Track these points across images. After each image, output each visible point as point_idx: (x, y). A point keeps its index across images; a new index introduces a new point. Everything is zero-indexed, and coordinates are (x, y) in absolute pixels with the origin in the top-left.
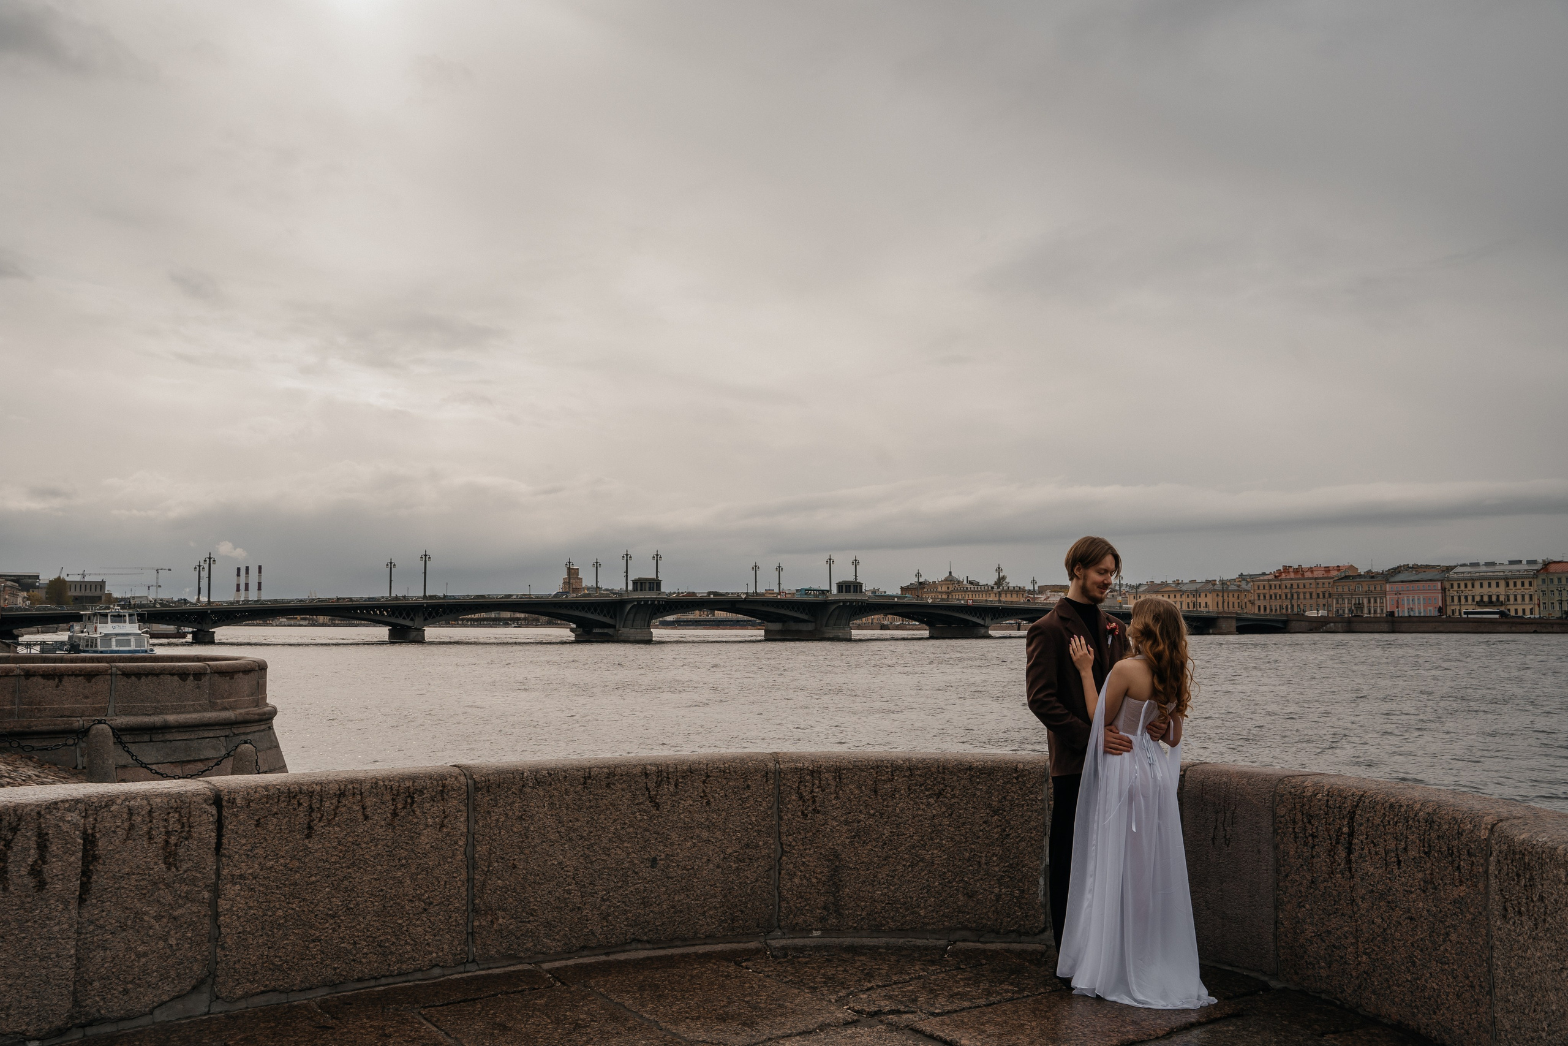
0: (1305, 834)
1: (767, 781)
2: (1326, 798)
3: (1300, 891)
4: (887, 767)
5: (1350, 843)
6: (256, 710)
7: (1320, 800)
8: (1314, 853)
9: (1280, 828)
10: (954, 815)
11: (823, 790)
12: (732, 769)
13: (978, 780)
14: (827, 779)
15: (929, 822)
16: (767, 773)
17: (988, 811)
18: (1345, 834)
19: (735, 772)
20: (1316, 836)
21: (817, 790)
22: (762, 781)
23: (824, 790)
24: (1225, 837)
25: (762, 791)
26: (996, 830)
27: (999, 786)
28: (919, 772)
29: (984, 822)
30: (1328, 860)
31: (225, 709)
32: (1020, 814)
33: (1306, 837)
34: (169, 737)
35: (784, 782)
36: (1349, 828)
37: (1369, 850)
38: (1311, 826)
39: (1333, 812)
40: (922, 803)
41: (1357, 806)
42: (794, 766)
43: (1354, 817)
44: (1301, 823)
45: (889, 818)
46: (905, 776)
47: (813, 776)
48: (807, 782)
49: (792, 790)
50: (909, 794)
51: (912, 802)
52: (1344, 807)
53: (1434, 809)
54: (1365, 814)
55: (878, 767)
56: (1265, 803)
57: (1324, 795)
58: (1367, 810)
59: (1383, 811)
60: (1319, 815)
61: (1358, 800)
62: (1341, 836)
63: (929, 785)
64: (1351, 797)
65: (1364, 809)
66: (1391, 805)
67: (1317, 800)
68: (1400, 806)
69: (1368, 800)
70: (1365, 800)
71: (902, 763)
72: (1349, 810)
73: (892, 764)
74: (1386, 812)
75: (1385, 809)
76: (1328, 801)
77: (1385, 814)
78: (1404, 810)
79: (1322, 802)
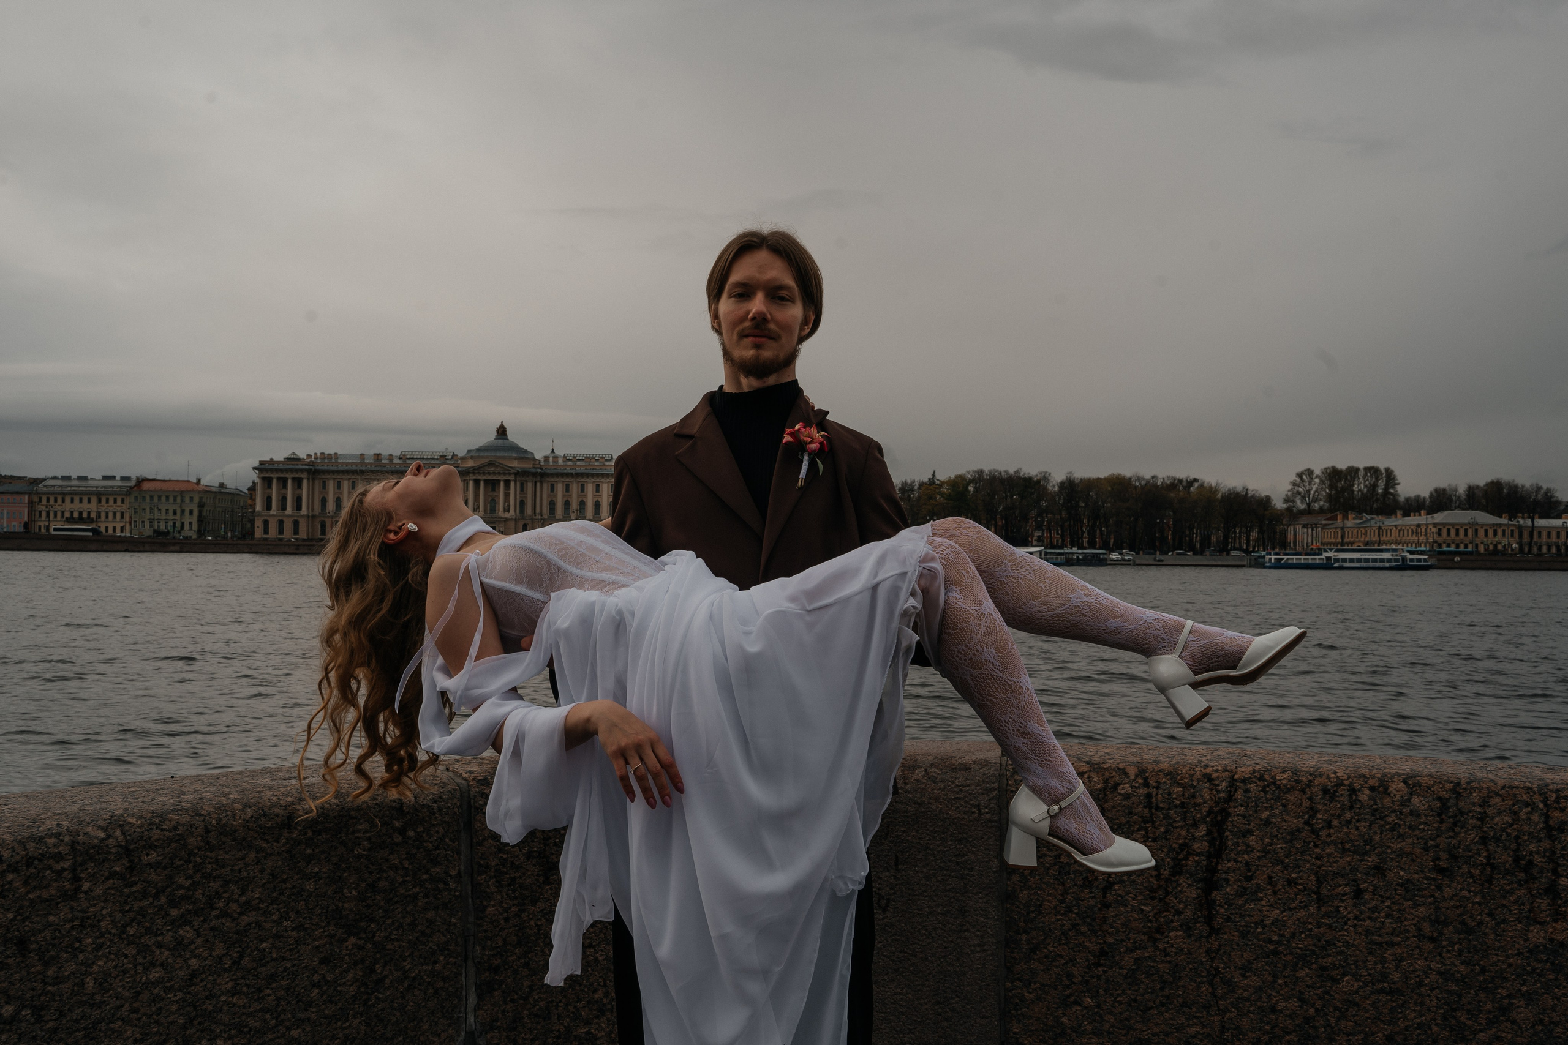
3: (1070, 976)
4: (59, 857)
5: (1212, 870)
7: (1127, 796)
8: (1110, 898)
10: (246, 962)
13: (309, 851)
15: (179, 995)
17: (332, 929)
18: (1198, 855)
26: (350, 975)
27: (359, 857)
28: (153, 856)
29: (323, 962)
30: (1147, 909)
32: (408, 920)
36: (1211, 842)
37: (1270, 878)
39: (1167, 817)
40: (160, 946)
41: (1230, 798)
43: (1223, 822)
45: (62, 1014)
46: (113, 875)
50: (124, 926)
51: (131, 951)
52: (1194, 803)
53: (1451, 790)
54: (1256, 812)
55: (29, 861)
56: (980, 814)
57: (1137, 785)
58: (1260, 805)
59: (1306, 804)
60: (1124, 825)
61: (1227, 788)
62: (1186, 858)
63: (181, 887)
64: (1207, 785)
65: (1248, 805)
66: (1325, 791)
67: (1120, 797)
68: (1353, 791)
69: (1257, 786)
70: (1249, 786)
71: (102, 835)
72: (1207, 809)
73: (73, 844)
74: (1315, 803)
75: (1310, 799)
76: (1149, 796)
77: (1312, 808)
78: (1366, 797)
79: (1134, 799)
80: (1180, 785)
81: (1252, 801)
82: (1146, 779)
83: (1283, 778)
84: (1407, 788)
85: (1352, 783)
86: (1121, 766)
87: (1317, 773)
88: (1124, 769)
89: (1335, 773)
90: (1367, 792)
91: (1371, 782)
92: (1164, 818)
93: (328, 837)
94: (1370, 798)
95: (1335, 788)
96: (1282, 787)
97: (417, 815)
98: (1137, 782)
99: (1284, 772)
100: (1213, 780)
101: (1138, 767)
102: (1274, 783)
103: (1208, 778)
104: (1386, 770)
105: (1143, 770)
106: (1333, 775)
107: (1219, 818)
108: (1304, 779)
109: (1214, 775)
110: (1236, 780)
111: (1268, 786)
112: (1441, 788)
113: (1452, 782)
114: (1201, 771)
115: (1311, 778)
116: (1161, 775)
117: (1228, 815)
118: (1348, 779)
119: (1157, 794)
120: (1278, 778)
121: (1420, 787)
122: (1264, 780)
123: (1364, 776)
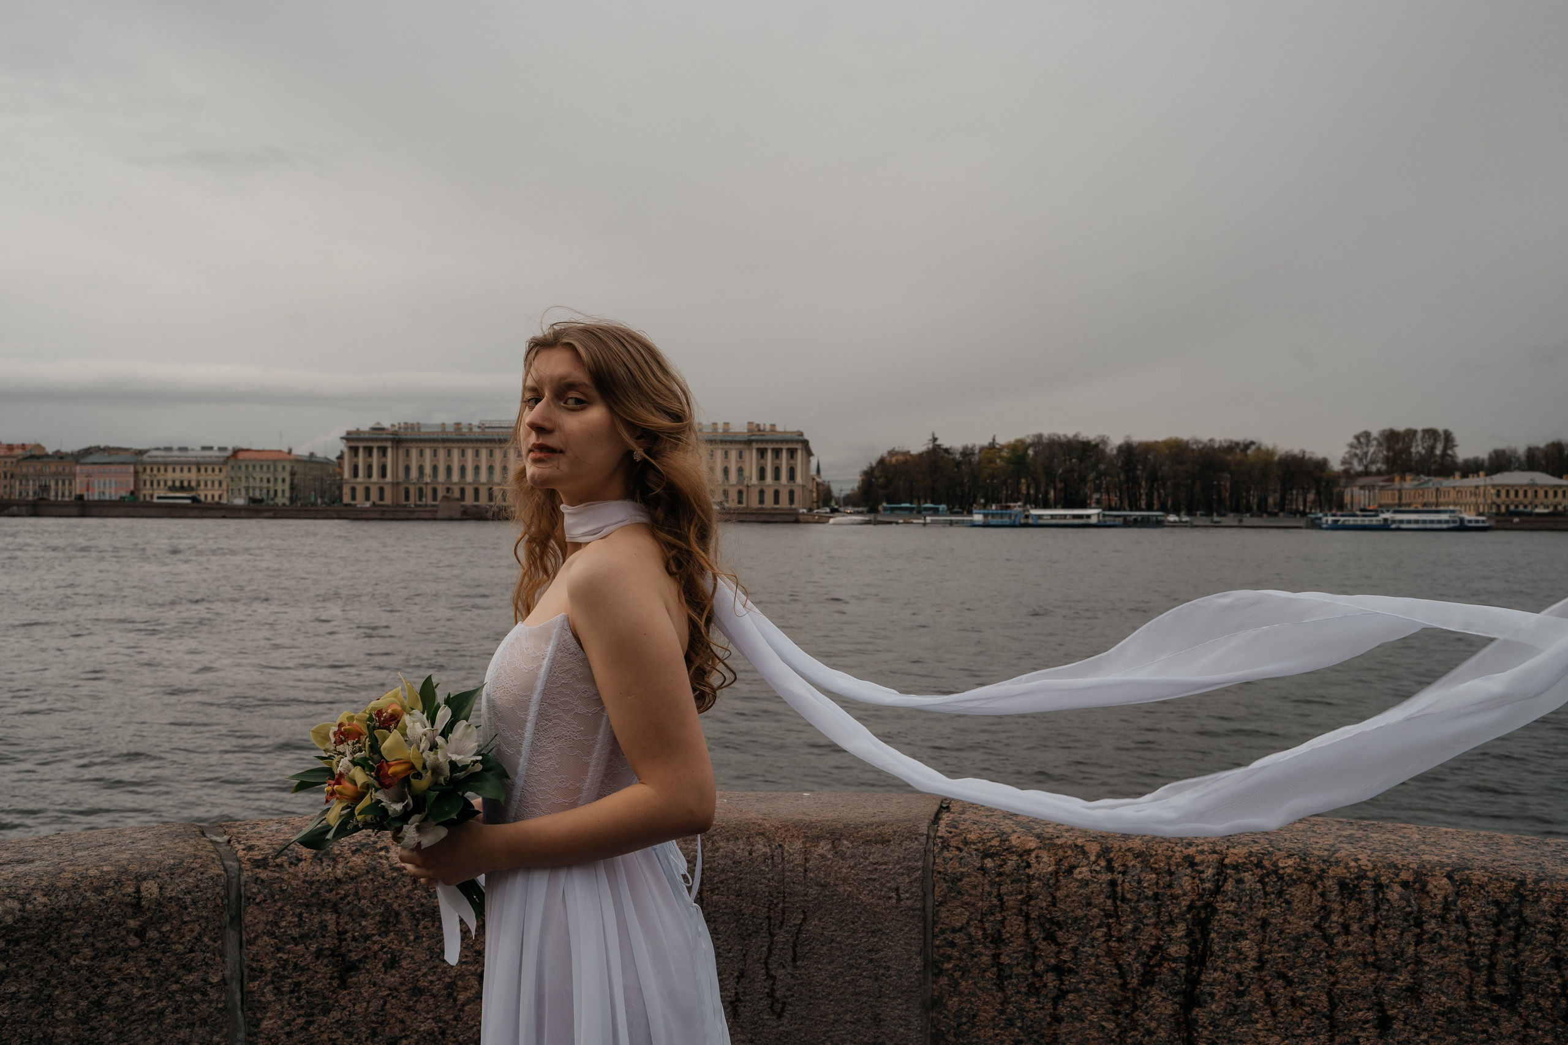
0: (1032, 967)
2: (1106, 877)
5: (1193, 981)
7: (1085, 883)
8: (1063, 1010)
9: (949, 958)
18: (1175, 960)
20: (1070, 971)
24: (771, 995)
27: (77, 969)
30: (1110, 1026)
33: (1036, 974)
36: (1193, 946)
37: (1268, 995)
38: (1054, 948)
39: (1135, 911)
41: (1217, 890)
43: (1208, 920)
44: (1021, 941)
52: (1171, 895)
53: (1512, 891)
54: (1251, 909)
56: (899, 900)
57: (1098, 868)
58: (1257, 900)
59: (1317, 901)
60: (1081, 919)
61: (1214, 876)
62: (1160, 965)
64: (1189, 871)
65: (1241, 900)
66: (1343, 885)
67: (1077, 884)
68: (1379, 887)
69: (1253, 875)
70: (1242, 875)
72: (1188, 903)
74: (1329, 901)
75: (1323, 895)
76: (1113, 883)
77: (1324, 907)
78: (1396, 896)
79: (1094, 887)
80: (1154, 870)
81: (1246, 895)
82: (1109, 861)
83: (1288, 865)
84: (1453, 885)
85: (1378, 876)
86: (1079, 842)
87: (1332, 860)
88: (1082, 847)
89: (1357, 860)
90: (1398, 888)
91: (1404, 876)
92: (1132, 913)
93: (29, 946)
94: (1401, 898)
95: (1356, 882)
96: (1286, 878)
97: (161, 911)
98: (1099, 865)
99: (1290, 856)
100: (1196, 864)
101: (1101, 844)
102: (1276, 872)
103: (1190, 861)
104: (1425, 857)
105: (1107, 848)
106: (1353, 864)
107: (1203, 915)
108: (1315, 867)
109: (1198, 859)
110: (1226, 866)
111: (1268, 875)
112: (1499, 888)
113: (1513, 880)
114: (1181, 851)
115: (1325, 867)
116: (1130, 856)
117: (1215, 911)
118: (1373, 870)
119: (1123, 881)
120: (1281, 865)
121: (1469, 885)
122: (1263, 867)
123: (1395, 866)
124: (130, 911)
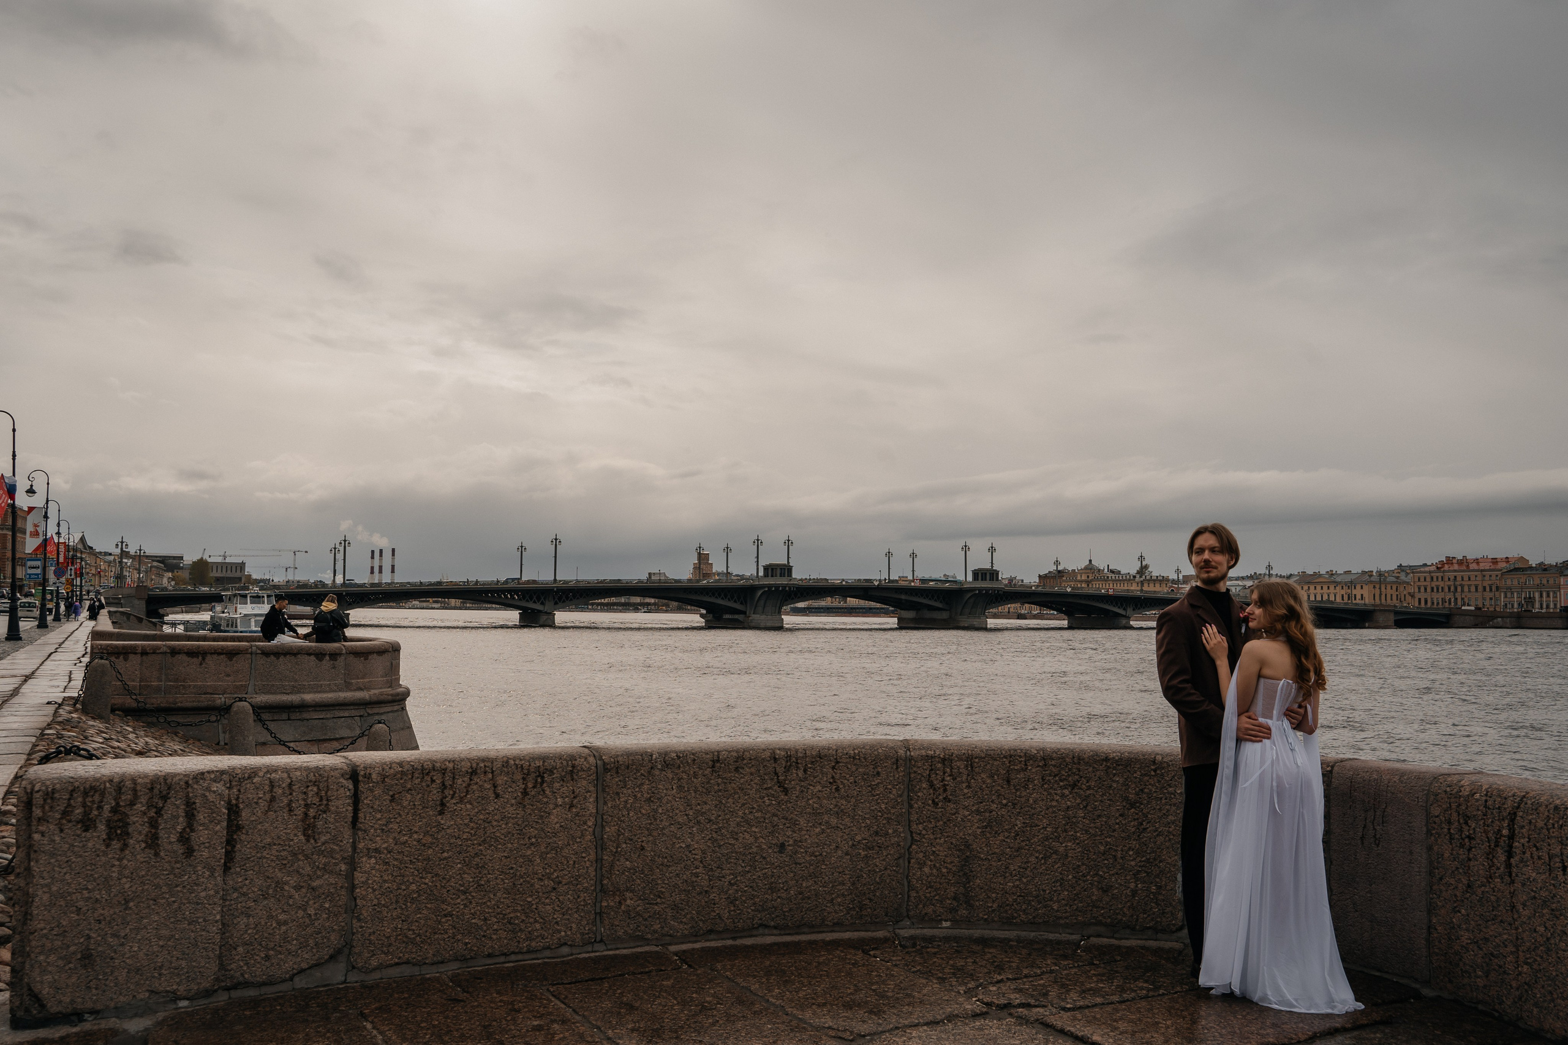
0: (1461, 835)
1: (897, 768)
2: (1484, 798)
3: (1456, 896)
5: (1511, 847)
6: (389, 691)
7: (1477, 800)
8: (1471, 856)
9: (1434, 829)
10: (1089, 808)
11: (954, 779)
12: (862, 755)
13: (1114, 772)
14: (959, 768)
15: (1063, 813)
16: (897, 760)
17: (1124, 804)
18: (1505, 836)
19: (865, 758)
20: (1473, 838)
21: (948, 778)
22: (892, 768)
23: (956, 779)
24: (1375, 836)
25: (891, 779)
26: (1132, 824)
27: (1136, 778)
28: (1053, 762)
29: (1121, 815)
30: (1486, 864)
31: (360, 689)
32: (1158, 807)
33: (1462, 838)
34: (305, 715)
35: (914, 769)
36: (1509, 830)
37: (1532, 854)
38: (1467, 828)
39: (1492, 813)
40: (1056, 794)
41: (1518, 806)
42: (924, 754)
43: (1515, 819)
44: (1457, 824)
45: (1022, 808)
46: (1039, 766)
47: (944, 764)
48: (938, 770)
49: (923, 778)
50: (1043, 784)
51: (1045, 793)
52: (1504, 807)
54: (1528, 815)
55: (1011, 756)
56: (1418, 802)
58: (1530, 811)
59: (1547, 813)
60: (1476, 816)
61: (1521, 800)
62: (1500, 838)
63: (1064, 775)
64: (1513, 798)
65: (1525, 811)
66: (1558, 808)
69: (1533, 801)
70: (1529, 800)
71: (1036, 752)
72: (1509, 811)
73: (1025, 753)
74: (1551, 813)
75: (1549, 810)
76: (1487, 801)
77: (1549, 816)
79: (1480, 802)
81: (1527, 809)
82: (1487, 792)
96: (1541, 803)
100: (1516, 795)
102: (1539, 800)
105: (1490, 787)
108: (1552, 800)
109: (1518, 793)
110: (1526, 797)
111: (1536, 801)
114: (1515, 790)
115: (1556, 800)
116: (1496, 790)
117: (1517, 815)
119: (1490, 800)
124: (1152, 763)
